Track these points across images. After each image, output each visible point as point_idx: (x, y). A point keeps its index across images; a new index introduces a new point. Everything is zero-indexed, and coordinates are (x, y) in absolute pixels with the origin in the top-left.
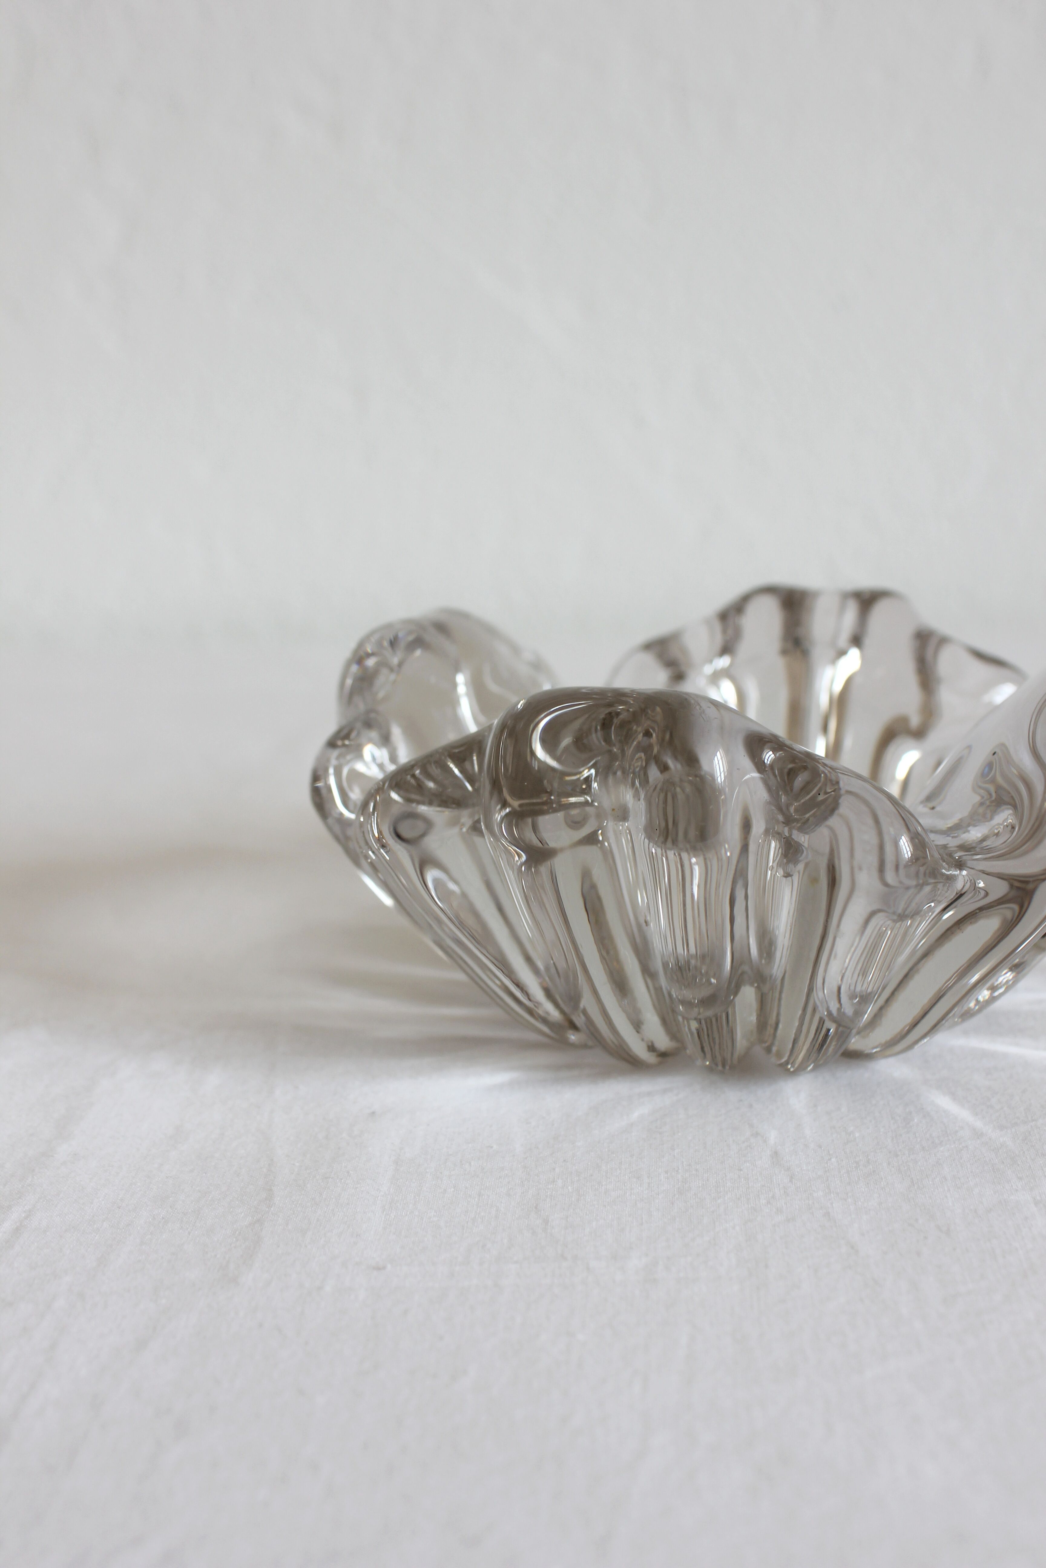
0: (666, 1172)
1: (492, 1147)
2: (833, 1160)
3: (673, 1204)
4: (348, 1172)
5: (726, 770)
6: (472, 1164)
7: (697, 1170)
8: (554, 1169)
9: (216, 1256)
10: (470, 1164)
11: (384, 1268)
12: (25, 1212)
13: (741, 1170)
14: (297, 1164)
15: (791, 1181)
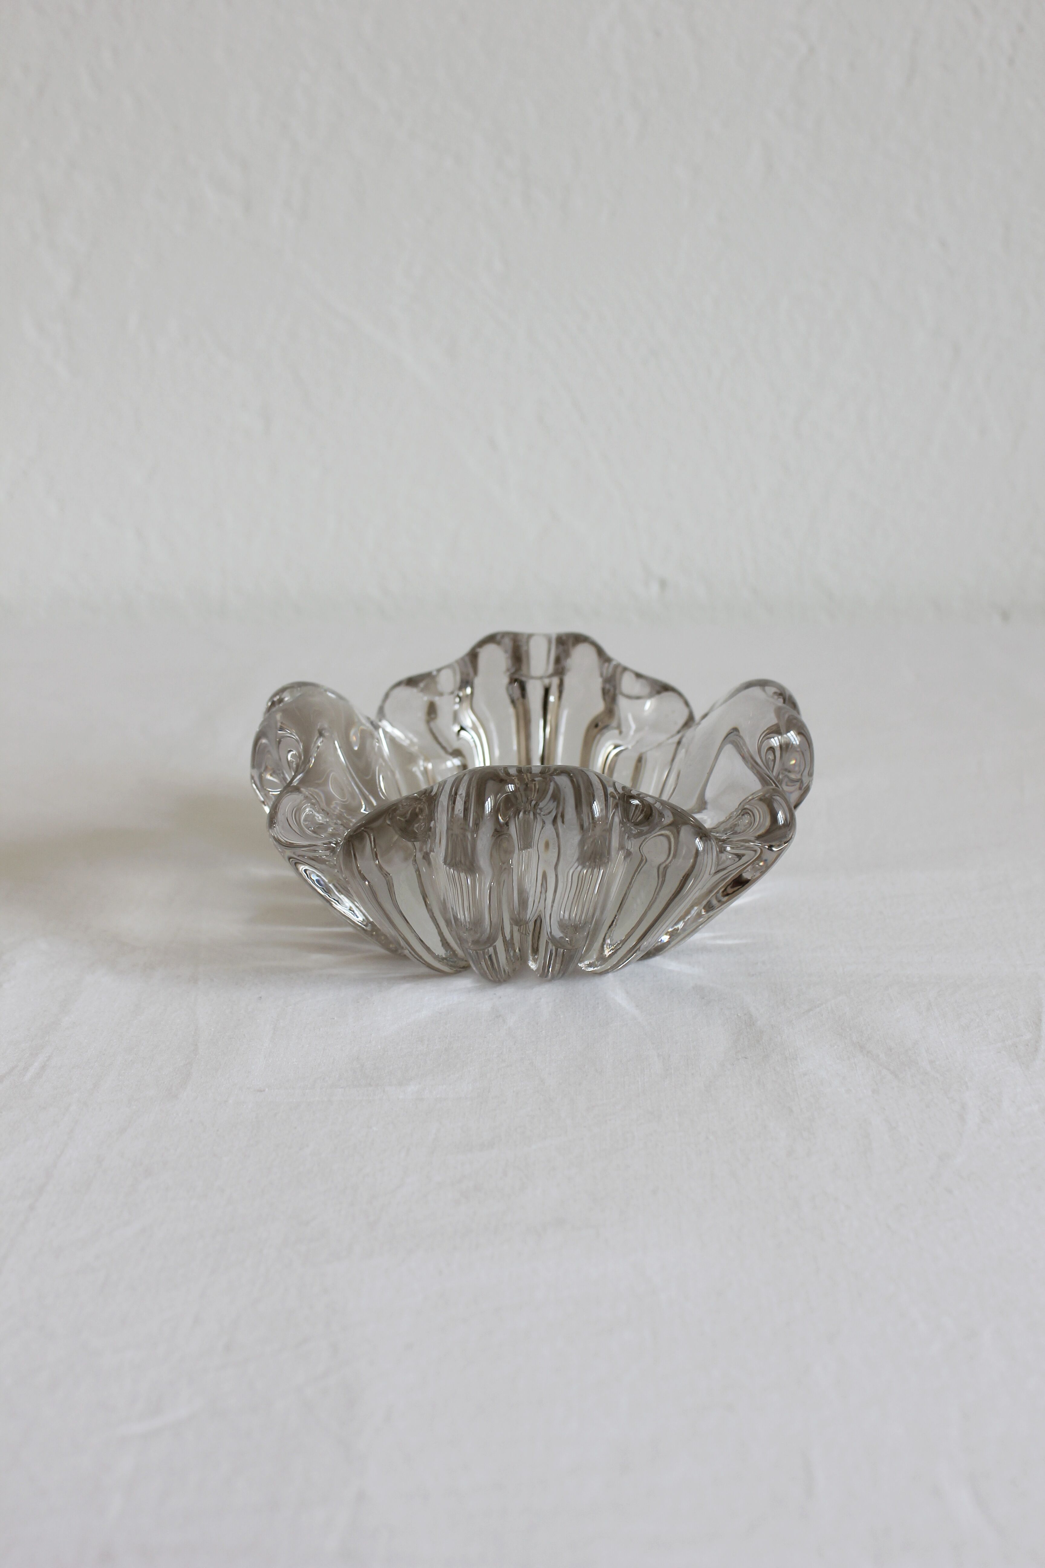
0: (440, 1038)
1: (334, 1019)
2: (544, 1031)
3: (440, 1056)
4: (244, 1035)
5: (492, 805)
6: (321, 1029)
7: (458, 1037)
8: (371, 1035)
9: (164, 1082)
10: (320, 1029)
11: (264, 1091)
12: (46, 1057)
13: (486, 1037)
14: (213, 1030)
15: (515, 1044)
